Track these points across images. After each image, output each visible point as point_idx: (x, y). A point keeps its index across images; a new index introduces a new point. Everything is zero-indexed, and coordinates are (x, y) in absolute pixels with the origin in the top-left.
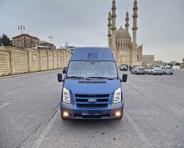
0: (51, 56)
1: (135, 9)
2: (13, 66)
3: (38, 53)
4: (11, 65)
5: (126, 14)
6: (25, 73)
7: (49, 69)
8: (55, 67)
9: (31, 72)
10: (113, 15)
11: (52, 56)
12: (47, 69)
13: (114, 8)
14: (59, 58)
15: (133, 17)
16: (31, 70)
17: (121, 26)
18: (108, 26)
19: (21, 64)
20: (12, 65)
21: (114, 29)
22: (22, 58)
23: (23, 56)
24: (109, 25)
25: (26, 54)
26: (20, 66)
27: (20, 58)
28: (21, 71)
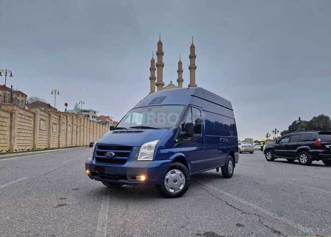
0: (64, 123)
1: (192, 57)
2: (14, 138)
3: (47, 117)
4: (11, 135)
5: (179, 63)
6: (28, 150)
7: (61, 146)
8: (69, 144)
9: (38, 150)
10: (159, 63)
11: (66, 124)
12: (57, 147)
13: (160, 54)
14: (75, 127)
15: (190, 68)
16: (38, 147)
17: (171, 82)
18: (150, 79)
19: (24, 135)
20: (13, 135)
21: (160, 85)
22: (26, 125)
23: (28, 122)
24: (152, 79)
25: (32, 118)
26: (22, 138)
27: (23, 124)
28: (23, 148)
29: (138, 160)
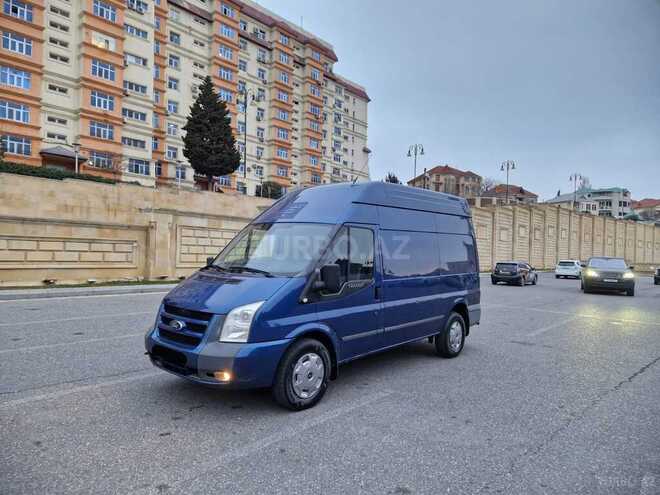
29: (221, 340)
